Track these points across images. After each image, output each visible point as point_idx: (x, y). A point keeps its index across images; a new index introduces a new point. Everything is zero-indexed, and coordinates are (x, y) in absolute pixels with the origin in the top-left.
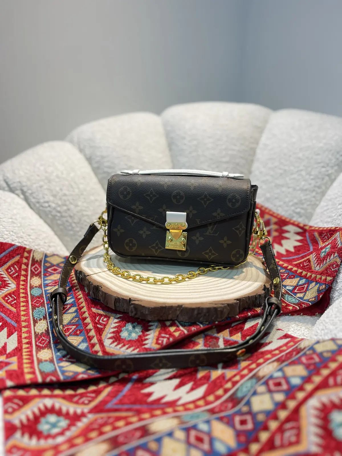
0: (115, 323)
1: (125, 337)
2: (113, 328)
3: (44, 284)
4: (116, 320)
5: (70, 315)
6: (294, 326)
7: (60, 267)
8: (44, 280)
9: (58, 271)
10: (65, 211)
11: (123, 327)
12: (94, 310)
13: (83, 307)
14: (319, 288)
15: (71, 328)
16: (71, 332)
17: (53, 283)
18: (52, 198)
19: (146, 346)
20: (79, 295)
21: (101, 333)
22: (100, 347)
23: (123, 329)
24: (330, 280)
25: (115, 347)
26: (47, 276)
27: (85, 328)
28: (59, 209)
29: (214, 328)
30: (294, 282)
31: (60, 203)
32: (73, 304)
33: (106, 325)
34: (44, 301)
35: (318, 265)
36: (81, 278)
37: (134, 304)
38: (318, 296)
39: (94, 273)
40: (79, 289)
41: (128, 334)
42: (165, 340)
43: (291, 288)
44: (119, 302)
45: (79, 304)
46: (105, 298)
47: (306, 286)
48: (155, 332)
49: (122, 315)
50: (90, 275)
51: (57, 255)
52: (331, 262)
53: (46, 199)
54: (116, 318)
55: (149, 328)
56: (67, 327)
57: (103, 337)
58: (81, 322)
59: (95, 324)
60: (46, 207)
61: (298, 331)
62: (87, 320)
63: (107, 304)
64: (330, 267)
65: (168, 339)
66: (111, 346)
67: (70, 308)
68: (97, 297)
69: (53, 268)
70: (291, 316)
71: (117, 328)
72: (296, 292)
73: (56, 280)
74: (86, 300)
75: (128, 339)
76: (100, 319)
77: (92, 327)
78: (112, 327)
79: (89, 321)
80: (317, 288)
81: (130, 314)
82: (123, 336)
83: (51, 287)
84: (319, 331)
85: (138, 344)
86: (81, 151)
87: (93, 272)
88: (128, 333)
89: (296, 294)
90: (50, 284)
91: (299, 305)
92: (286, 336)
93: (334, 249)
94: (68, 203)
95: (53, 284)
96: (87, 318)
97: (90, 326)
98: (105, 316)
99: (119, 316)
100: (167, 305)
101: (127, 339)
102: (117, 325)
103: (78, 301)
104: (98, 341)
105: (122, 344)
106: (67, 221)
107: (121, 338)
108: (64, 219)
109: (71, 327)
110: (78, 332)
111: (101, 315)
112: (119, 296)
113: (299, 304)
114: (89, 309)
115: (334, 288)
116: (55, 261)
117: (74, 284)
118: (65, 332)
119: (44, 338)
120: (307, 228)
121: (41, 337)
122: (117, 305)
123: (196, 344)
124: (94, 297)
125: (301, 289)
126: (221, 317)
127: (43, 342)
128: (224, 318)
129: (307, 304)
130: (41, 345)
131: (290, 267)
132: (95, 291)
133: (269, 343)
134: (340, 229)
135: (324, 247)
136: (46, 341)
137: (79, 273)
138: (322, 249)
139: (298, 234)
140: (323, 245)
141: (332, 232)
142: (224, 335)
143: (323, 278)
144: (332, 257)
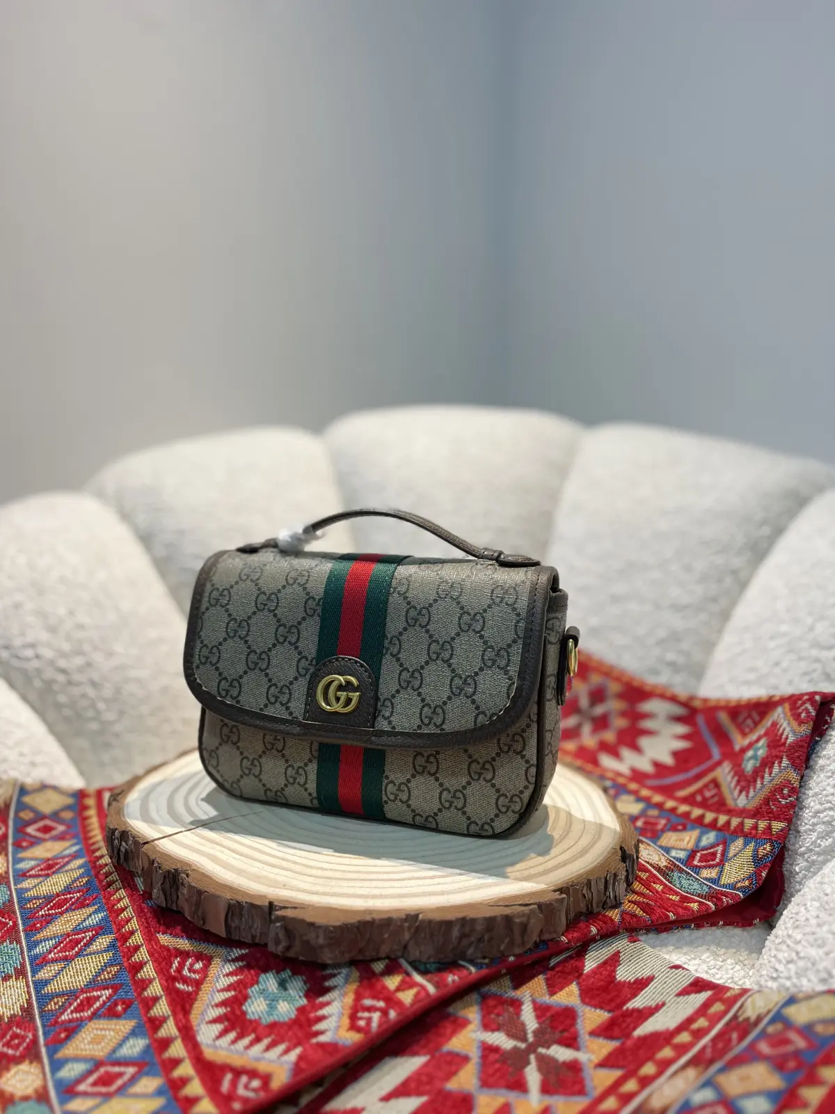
0: (227, 975)
1: (258, 1015)
2: (222, 990)
3: (14, 870)
4: (229, 968)
5: (94, 960)
6: (708, 957)
7: (61, 822)
8: (17, 861)
9: (54, 833)
10: (80, 670)
11: (252, 985)
12: (165, 939)
13: (132, 933)
14: (756, 851)
15: (98, 998)
16: (98, 1009)
17: (42, 866)
18: (44, 636)
19: (322, 1039)
20: (120, 900)
21: (187, 1006)
22: (186, 1046)
23: (252, 992)
24: (782, 830)
25: (232, 1047)
26: (25, 849)
27: (140, 994)
28: (62, 663)
29: (505, 975)
30: (687, 839)
31: (66, 647)
32: (101, 928)
33: (202, 984)
34: (15, 924)
35: (741, 792)
36: (126, 850)
37: (283, 918)
38: (757, 874)
39: (161, 836)
40: (118, 884)
41: (267, 1005)
42: (376, 1016)
43: (682, 855)
44: (241, 915)
45: (119, 925)
46: (198, 904)
47: (720, 849)
48: (344, 995)
49: (247, 951)
50: (153, 841)
51: (55, 788)
52: (775, 782)
53: (30, 638)
54: (229, 961)
55: (327, 984)
56: (85, 995)
57: (195, 1017)
58: (126, 977)
59: (169, 981)
60: (28, 659)
61: (718, 969)
62: (145, 969)
63: (204, 924)
64: (775, 795)
65: (385, 1012)
66: (219, 1042)
67: (92, 939)
68: (174, 905)
69: (41, 824)
70: (695, 931)
71: (235, 990)
72: (697, 866)
73: (48, 860)
74: (140, 913)
75: (266, 1020)
76: (184, 965)
77: (160, 990)
78: (219, 988)
79: (150, 973)
80: (750, 854)
81: (271, 948)
82: (253, 1013)
83: (36, 881)
84: (781, 967)
85: (300, 1034)
86: (125, 516)
87: (159, 832)
88: (268, 1002)
89: (697, 869)
90: (33, 872)
91: (715, 900)
92: (698, 985)
93: (778, 749)
94: (87, 648)
95: (42, 870)
96: (145, 963)
97: (156, 989)
98: (199, 957)
99: (237, 952)
100: (376, 917)
101: (264, 1022)
102: (233, 979)
103: (118, 916)
104: (179, 1029)
105: (253, 1036)
106: (84, 696)
107: (248, 1017)
108: (76, 691)
109: (99, 993)
110: (119, 1008)
111: (185, 955)
112: (240, 899)
113: (712, 897)
114: (150, 937)
115: (794, 848)
116: (47, 803)
117: (104, 868)
118: (80, 1009)
119: (18, 1031)
120: (697, 704)
121: (11, 1028)
122: (234, 923)
123: (462, 1024)
124: (164, 905)
125: (708, 858)
126: (523, 943)
127: (16, 1041)
128: (530, 945)
129: (733, 896)
130: (10, 1052)
131: (670, 804)
132: (167, 885)
133: (657, 1008)
134: (782, 701)
135: (750, 746)
136: (23, 1038)
137: (118, 839)
138: (744, 750)
139: (679, 719)
140: (746, 742)
141: (762, 708)
142: (533, 993)
143: (762, 825)
144: (776, 769)
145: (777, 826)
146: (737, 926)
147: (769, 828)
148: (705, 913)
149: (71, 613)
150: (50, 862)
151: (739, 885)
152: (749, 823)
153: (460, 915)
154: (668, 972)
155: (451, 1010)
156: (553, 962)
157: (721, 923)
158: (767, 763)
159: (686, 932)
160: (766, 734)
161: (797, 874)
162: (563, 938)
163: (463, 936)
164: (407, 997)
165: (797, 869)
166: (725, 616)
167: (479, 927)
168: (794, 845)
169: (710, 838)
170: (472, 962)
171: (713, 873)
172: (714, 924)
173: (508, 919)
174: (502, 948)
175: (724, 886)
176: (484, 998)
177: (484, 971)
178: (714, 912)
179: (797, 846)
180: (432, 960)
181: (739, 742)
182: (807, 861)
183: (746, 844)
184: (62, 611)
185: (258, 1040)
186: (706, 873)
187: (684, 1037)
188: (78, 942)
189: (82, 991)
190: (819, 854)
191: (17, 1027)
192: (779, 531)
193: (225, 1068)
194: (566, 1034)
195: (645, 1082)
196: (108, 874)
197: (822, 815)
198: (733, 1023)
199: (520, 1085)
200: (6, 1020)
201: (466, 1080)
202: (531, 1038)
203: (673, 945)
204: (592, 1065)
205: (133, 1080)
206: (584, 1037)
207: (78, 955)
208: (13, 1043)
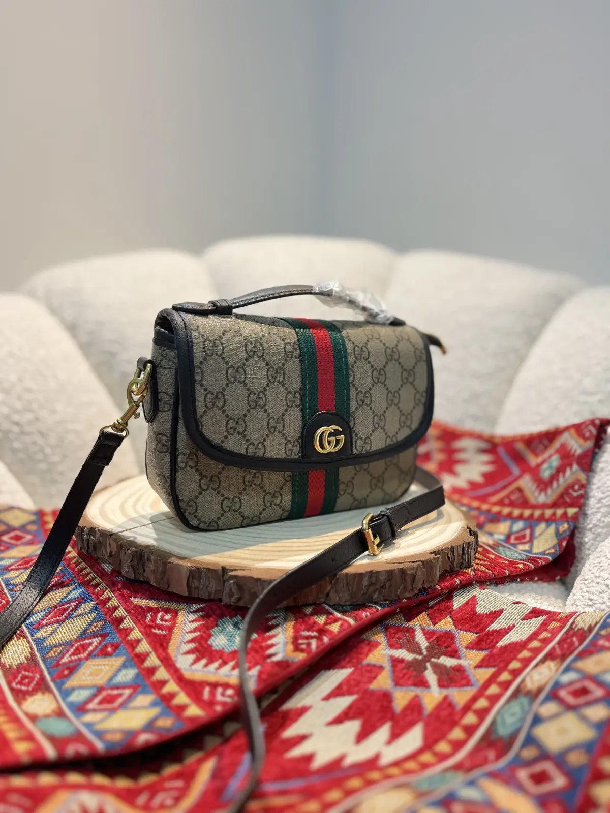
0: (192, 622)
1: (221, 646)
2: (191, 632)
4: (192, 617)
5: (81, 620)
7: (29, 532)
9: (24, 540)
11: (213, 628)
12: (138, 601)
13: (109, 599)
14: (556, 529)
15: (90, 644)
16: (92, 652)
17: (20, 563)
19: (275, 659)
20: (92, 579)
21: (165, 644)
22: (168, 671)
23: (214, 632)
24: (575, 514)
25: (206, 669)
27: (124, 638)
28: (16, 417)
29: (400, 612)
30: (503, 528)
31: (18, 405)
32: (82, 599)
33: (173, 628)
35: (541, 492)
36: (94, 542)
37: (236, 577)
38: (560, 543)
39: (123, 530)
40: (88, 570)
41: (227, 640)
42: (313, 642)
43: (502, 537)
44: (200, 578)
45: (97, 595)
46: (164, 572)
47: (528, 531)
48: (285, 630)
49: (204, 605)
50: (118, 533)
51: (19, 509)
52: (568, 482)
54: (192, 612)
55: (272, 623)
56: (79, 643)
57: (172, 649)
58: (110, 628)
59: (147, 630)
62: (125, 622)
63: (169, 587)
64: (568, 491)
65: (319, 639)
66: (194, 667)
67: (77, 607)
68: (141, 576)
69: (12, 534)
70: (520, 584)
71: (200, 631)
72: (514, 543)
73: (24, 558)
74: (112, 585)
75: (228, 650)
76: (156, 617)
77: (140, 634)
78: (187, 631)
79: (130, 624)
80: (552, 532)
81: (226, 600)
82: (217, 646)
83: (18, 572)
85: (257, 657)
86: (54, 311)
87: (120, 528)
88: (227, 638)
89: (514, 545)
90: (13, 567)
91: (533, 562)
92: (536, 613)
93: (569, 460)
94: (35, 406)
95: (20, 565)
96: (125, 618)
97: (136, 634)
98: (167, 611)
99: (196, 607)
101: (226, 650)
102: (197, 624)
103: (95, 589)
104: (161, 661)
105: (220, 661)
106: (34, 443)
107: (214, 649)
108: (28, 439)
109: (90, 641)
110: (109, 649)
111: (155, 611)
112: (198, 565)
114: (124, 599)
115: (583, 526)
116: (16, 519)
117: (73, 560)
118: (77, 652)
119: (27, 673)
120: (497, 440)
121: (19, 672)
122: (195, 583)
123: (374, 645)
124: (133, 577)
125: (521, 538)
126: (412, 589)
127: (27, 681)
128: (416, 592)
129: (545, 560)
130: (24, 688)
131: (485, 507)
132: (136, 562)
133: (510, 629)
134: (567, 429)
135: (544, 462)
136: (32, 678)
137: (87, 534)
138: (539, 466)
139: (484, 451)
140: (540, 460)
141: (551, 436)
142: (420, 624)
143: (560, 512)
144: (568, 472)
145: (572, 511)
146: (546, 582)
147: (565, 514)
148: (527, 570)
149: (21, 380)
150: (26, 559)
151: (547, 552)
152: (548, 512)
153: (369, 569)
154: (513, 606)
155: (364, 636)
156: (430, 604)
157: (536, 578)
158: (560, 470)
159: (514, 585)
160: (557, 451)
161: (587, 543)
162: (437, 587)
163: (371, 584)
164: (335, 628)
165: (586, 540)
166: (510, 382)
167: (382, 578)
168: (583, 524)
169: (519, 525)
170: (376, 603)
171: (526, 547)
172: (532, 580)
173: (402, 571)
174: (398, 593)
175: (535, 554)
176: (386, 628)
177: (387, 609)
178: (533, 570)
179: (586, 524)
180: (348, 603)
181: (533, 461)
182: (594, 533)
183: (548, 526)
184: (13, 378)
185: (225, 663)
186: (521, 547)
187: (535, 644)
188: (65, 610)
189: (76, 641)
190: (603, 528)
191: (25, 671)
192: (545, 321)
193: (202, 684)
194: (449, 649)
195: (516, 673)
196: (77, 564)
197: (604, 501)
198: (571, 632)
199: (423, 683)
200: (15, 667)
201: (384, 681)
202: (425, 652)
203: (507, 592)
204: (472, 667)
205: (130, 698)
206: (462, 651)
207: (66, 618)
208: (24, 682)
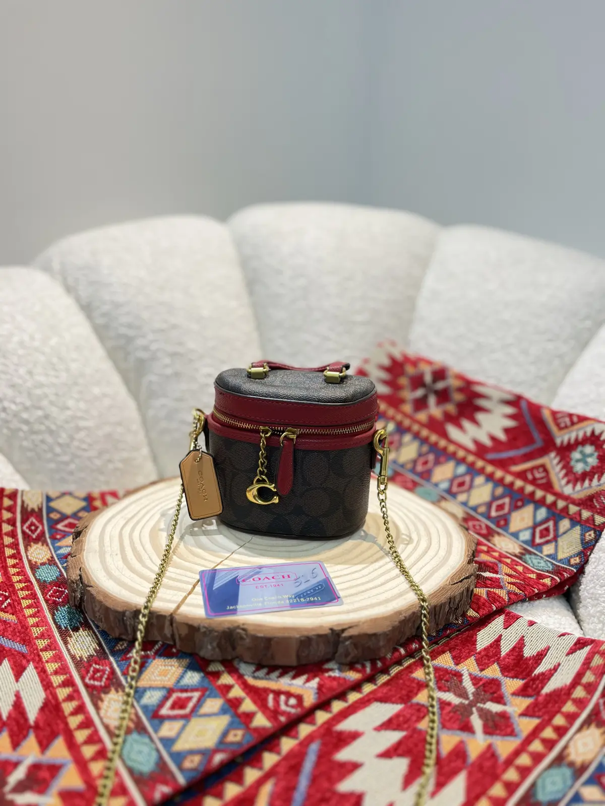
3: (57, 555)
8: (57, 549)
26: (59, 540)
119: (97, 667)
121: (91, 666)
127: (98, 674)
130: (97, 683)
136: (103, 671)
185: (297, 675)
191: (96, 664)
193: (266, 691)
200: (86, 660)
205: (201, 700)
208: (96, 676)
